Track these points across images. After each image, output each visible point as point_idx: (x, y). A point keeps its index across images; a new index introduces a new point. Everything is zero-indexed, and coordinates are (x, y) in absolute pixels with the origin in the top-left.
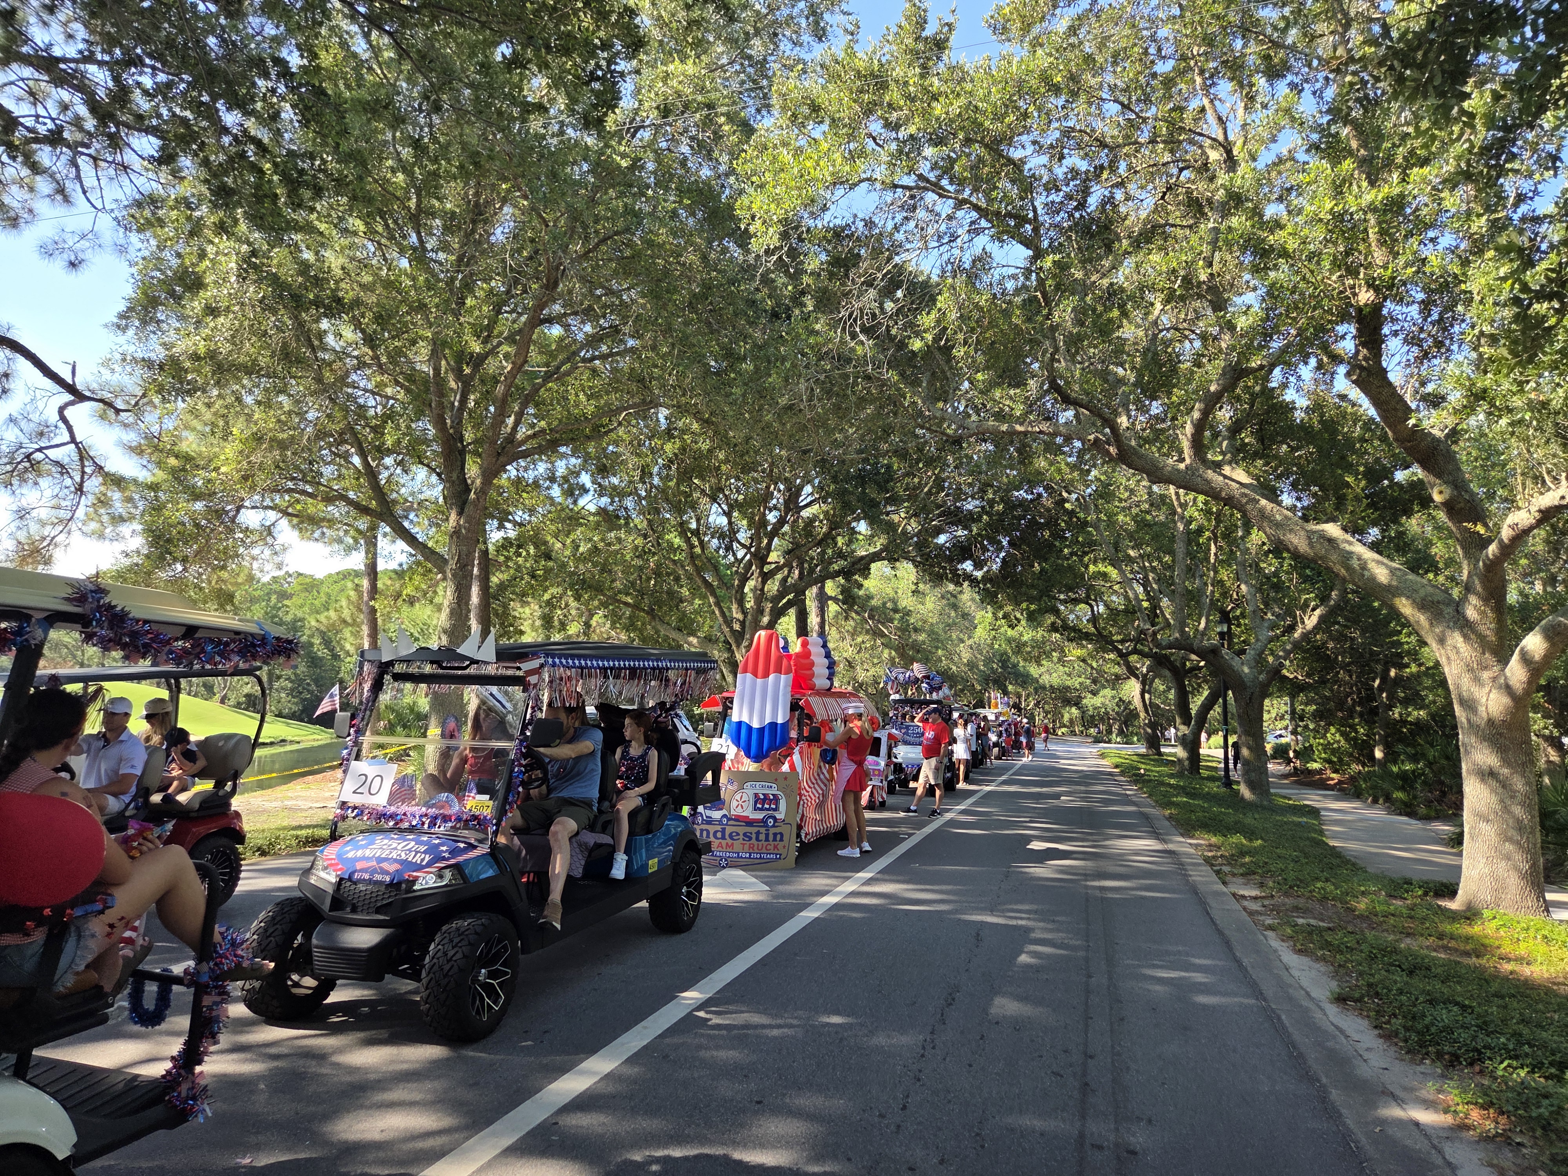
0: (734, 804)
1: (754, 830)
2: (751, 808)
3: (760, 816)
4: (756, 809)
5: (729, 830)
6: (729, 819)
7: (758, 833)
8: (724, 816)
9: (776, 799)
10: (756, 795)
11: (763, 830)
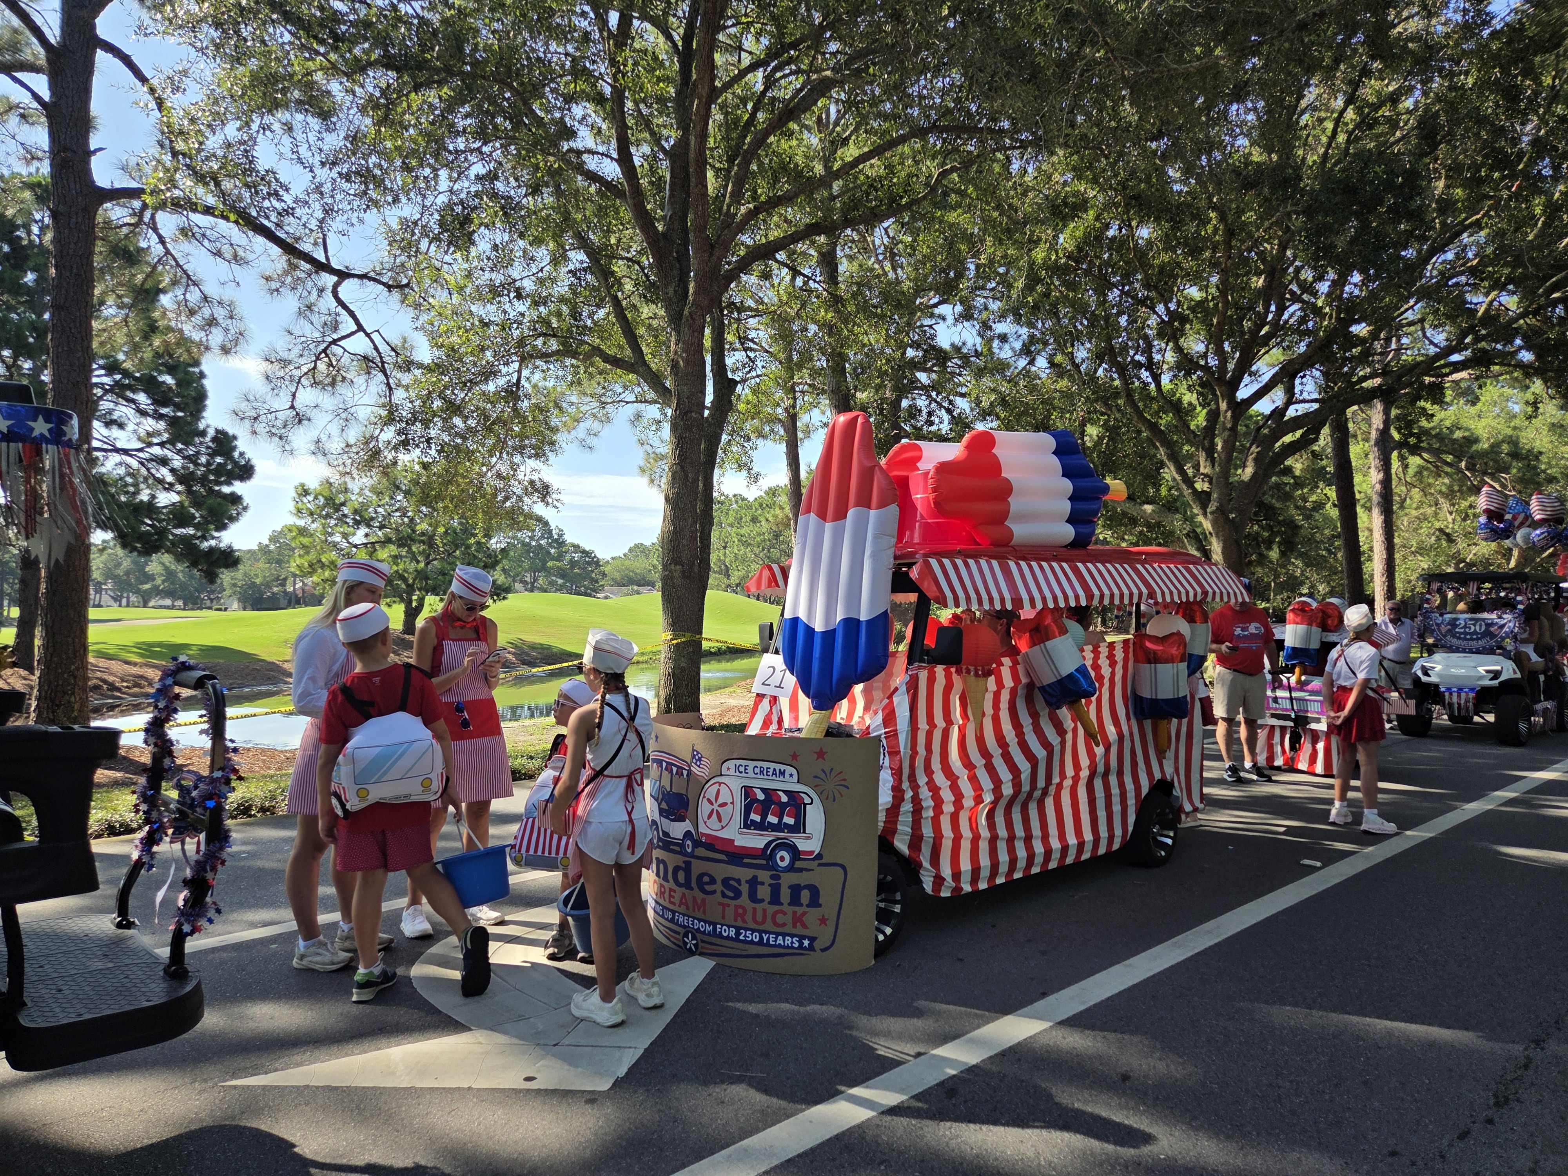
0: (704, 808)
1: (743, 874)
2: (737, 819)
3: (757, 841)
4: (748, 824)
5: (698, 867)
6: (697, 844)
7: (754, 883)
8: (688, 834)
9: (796, 804)
10: (748, 791)
11: (764, 876)
